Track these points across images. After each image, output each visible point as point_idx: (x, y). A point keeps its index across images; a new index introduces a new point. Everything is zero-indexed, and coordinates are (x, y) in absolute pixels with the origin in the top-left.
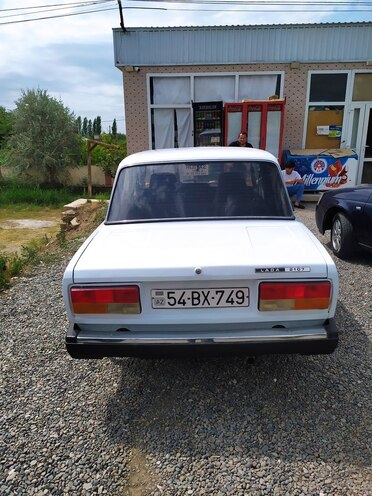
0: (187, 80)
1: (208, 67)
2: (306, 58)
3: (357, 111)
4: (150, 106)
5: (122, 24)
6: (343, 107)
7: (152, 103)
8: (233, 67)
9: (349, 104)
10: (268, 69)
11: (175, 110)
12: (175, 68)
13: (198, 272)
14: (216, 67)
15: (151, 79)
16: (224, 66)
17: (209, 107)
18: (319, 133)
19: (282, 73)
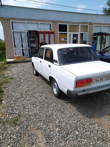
0: (24, 23)
1: (30, 20)
2: (57, 20)
3: (70, 34)
4: (12, 31)
5: (1, 3)
6: (67, 33)
7: (13, 30)
8: (38, 20)
9: (68, 33)
10: (47, 22)
11: (21, 32)
12: (20, 19)
13: (104, 73)
14: (33, 20)
15: (12, 22)
16: (35, 20)
17: (34, 32)
18: (62, 40)
19: (51, 23)
